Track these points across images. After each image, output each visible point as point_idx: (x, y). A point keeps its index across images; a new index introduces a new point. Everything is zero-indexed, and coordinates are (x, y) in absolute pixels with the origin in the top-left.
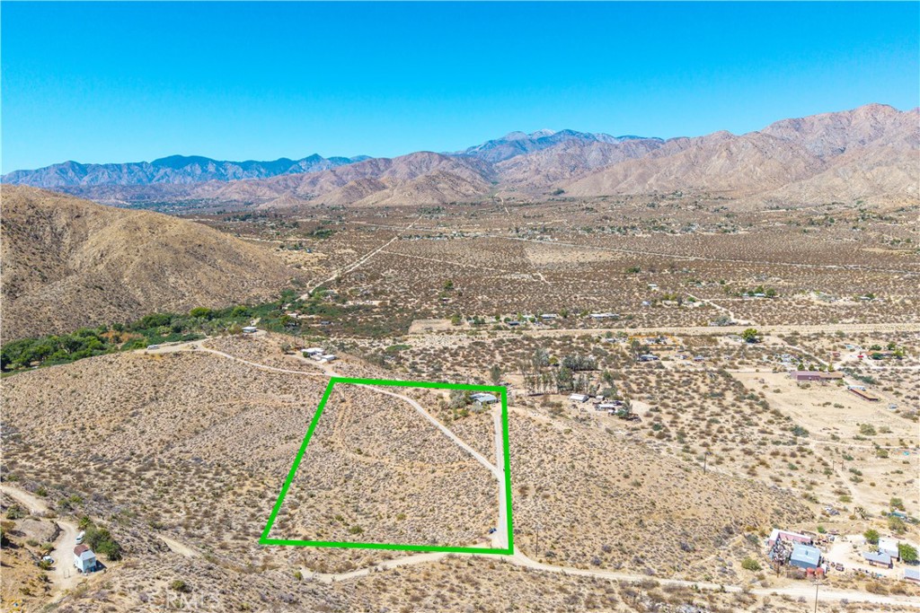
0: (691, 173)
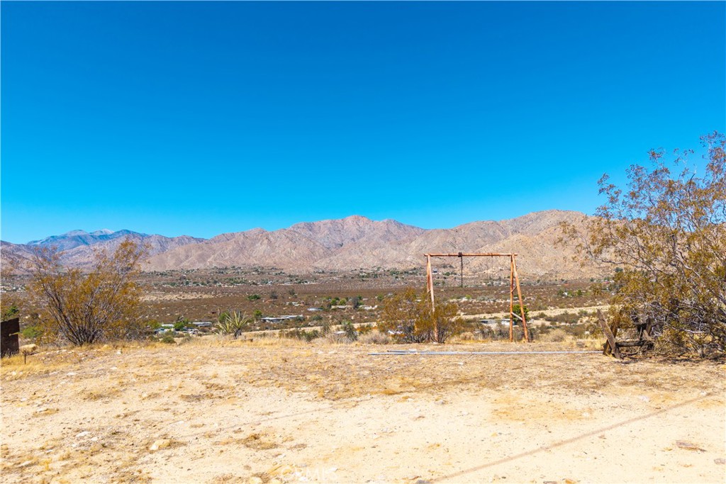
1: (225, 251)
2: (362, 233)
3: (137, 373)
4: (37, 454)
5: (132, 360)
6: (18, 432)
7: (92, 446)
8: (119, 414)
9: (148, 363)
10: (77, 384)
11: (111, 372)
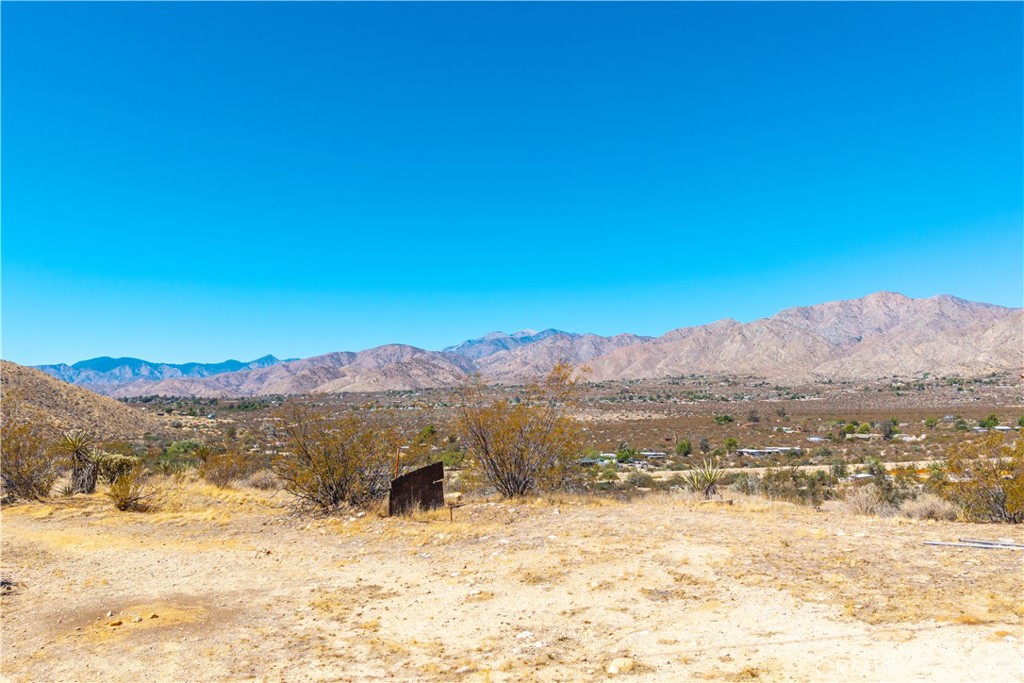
0: (703, 358)
1: (681, 354)
2: (894, 319)
3: (582, 547)
4: (475, 656)
5: (573, 525)
6: (451, 621)
7: (537, 655)
8: (564, 609)
9: (595, 532)
10: (511, 557)
11: (550, 543)
